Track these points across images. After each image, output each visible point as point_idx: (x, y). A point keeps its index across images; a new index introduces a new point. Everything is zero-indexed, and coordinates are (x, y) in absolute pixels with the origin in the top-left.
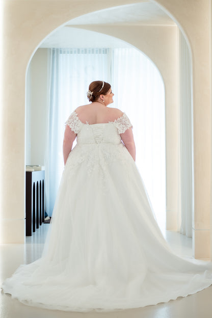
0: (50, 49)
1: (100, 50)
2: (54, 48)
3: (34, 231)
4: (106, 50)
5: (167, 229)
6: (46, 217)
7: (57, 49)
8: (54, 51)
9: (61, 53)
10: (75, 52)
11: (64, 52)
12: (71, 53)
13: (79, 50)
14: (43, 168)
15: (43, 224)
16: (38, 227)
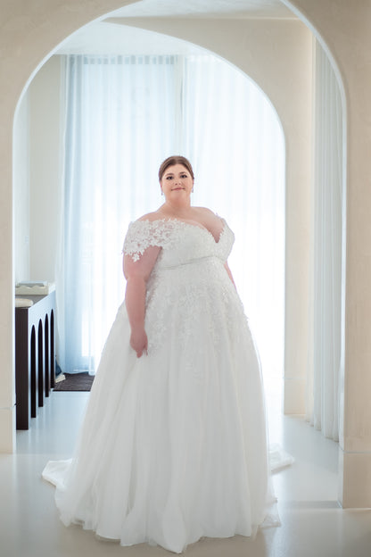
0: (66, 56)
1: (161, 58)
2: (72, 55)
3: (34, 415)
4: (172, 58)
5: (286, 413)
6: (58, 374)
7: (79, 57)
8: (72, 59)
9: (86, 62)
10: (113, 61)
11: (92, 61)
12: (106, 62)
13: (120, 58)
14: (52, 289)
15: (51, 392)
16: (41, 405)
